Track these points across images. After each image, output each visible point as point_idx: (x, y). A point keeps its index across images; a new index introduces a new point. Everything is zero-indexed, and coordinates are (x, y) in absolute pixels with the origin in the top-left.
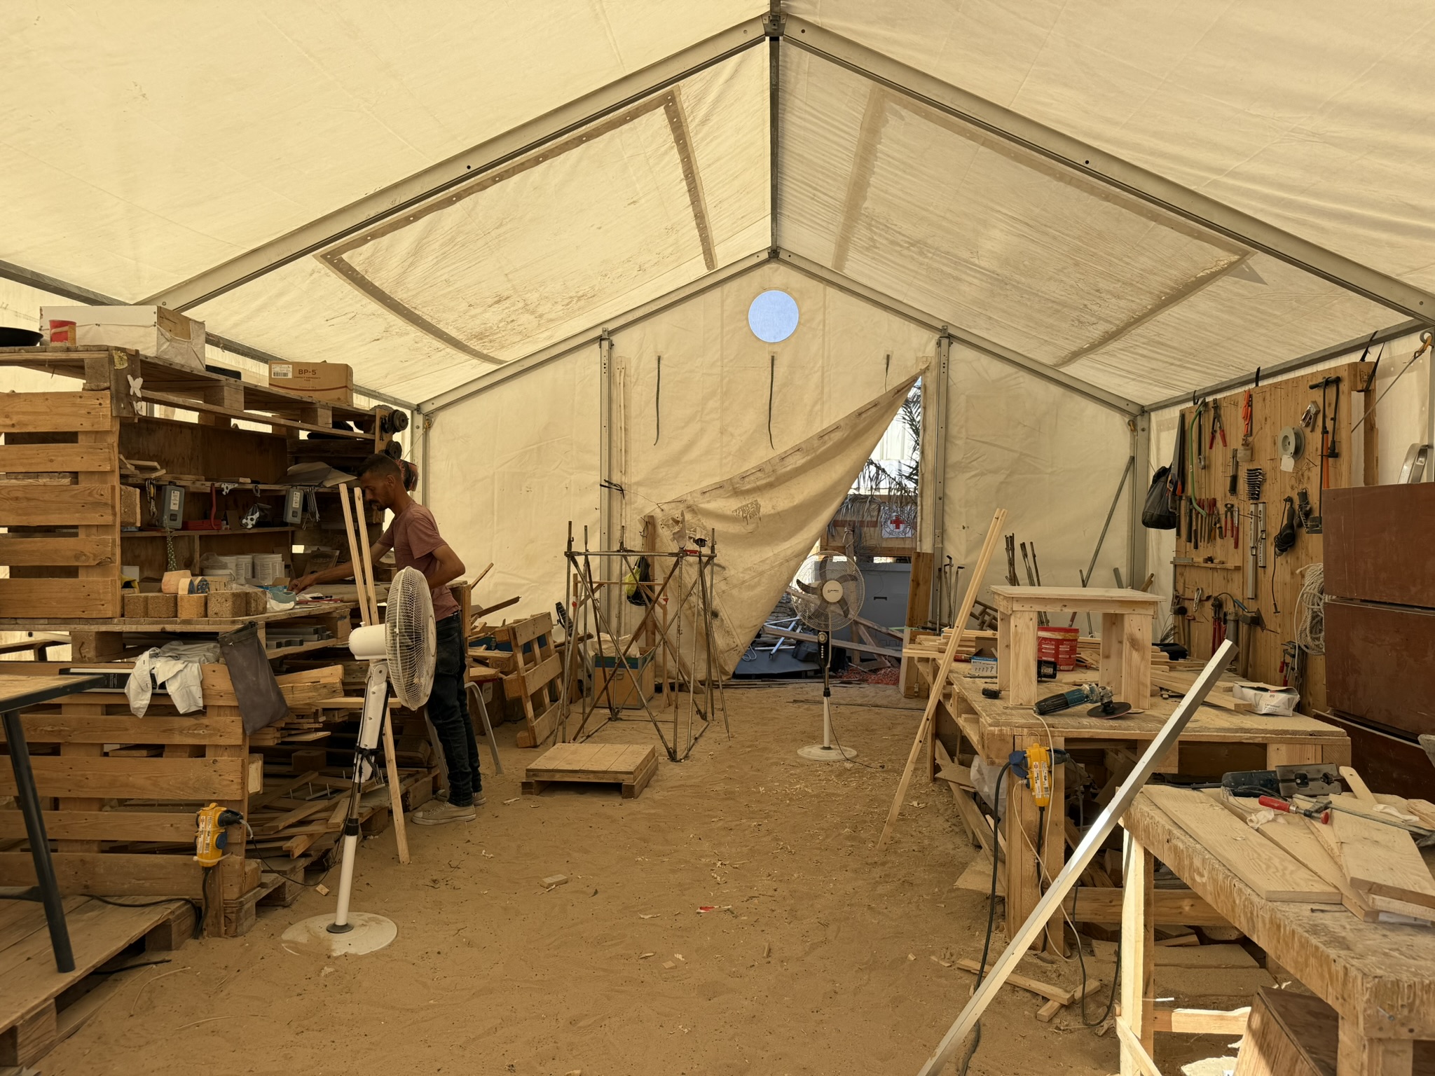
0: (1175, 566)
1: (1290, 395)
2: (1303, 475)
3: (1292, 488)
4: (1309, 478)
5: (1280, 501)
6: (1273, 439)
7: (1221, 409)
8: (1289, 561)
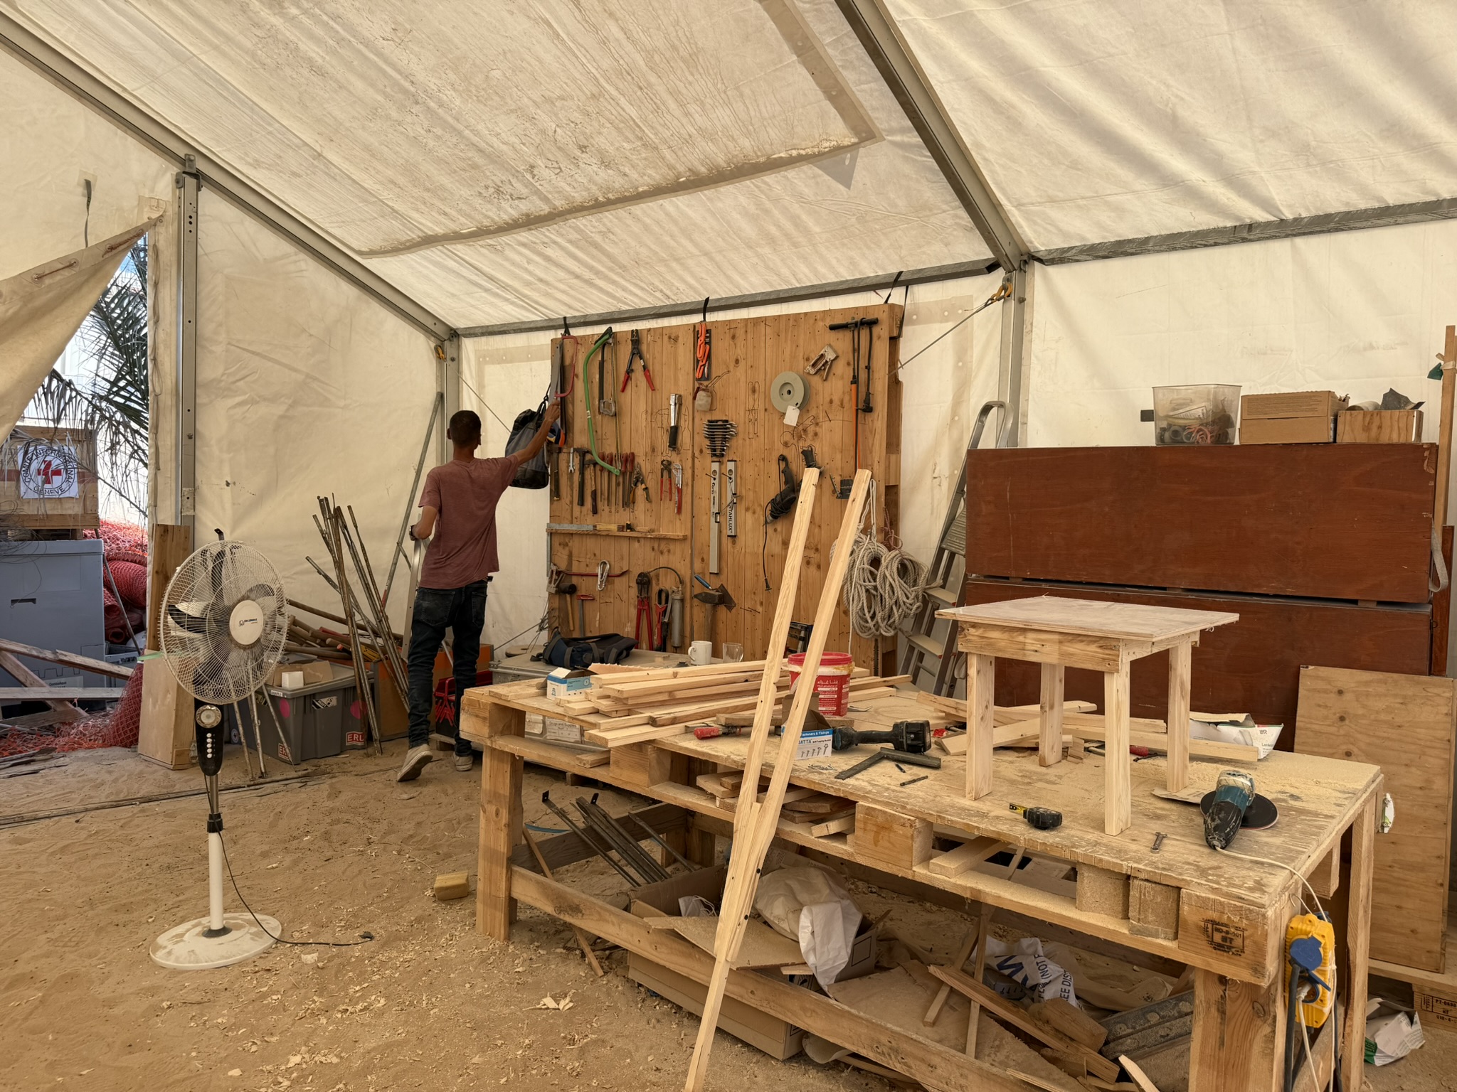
0: (551, 534)
1: (783, 335)
2: (805, 431)
3: (786, 444)
4: (816, 434)
5: (763, 459)
6: (751, 386)
7: (645, 341)
8: (779, 529)
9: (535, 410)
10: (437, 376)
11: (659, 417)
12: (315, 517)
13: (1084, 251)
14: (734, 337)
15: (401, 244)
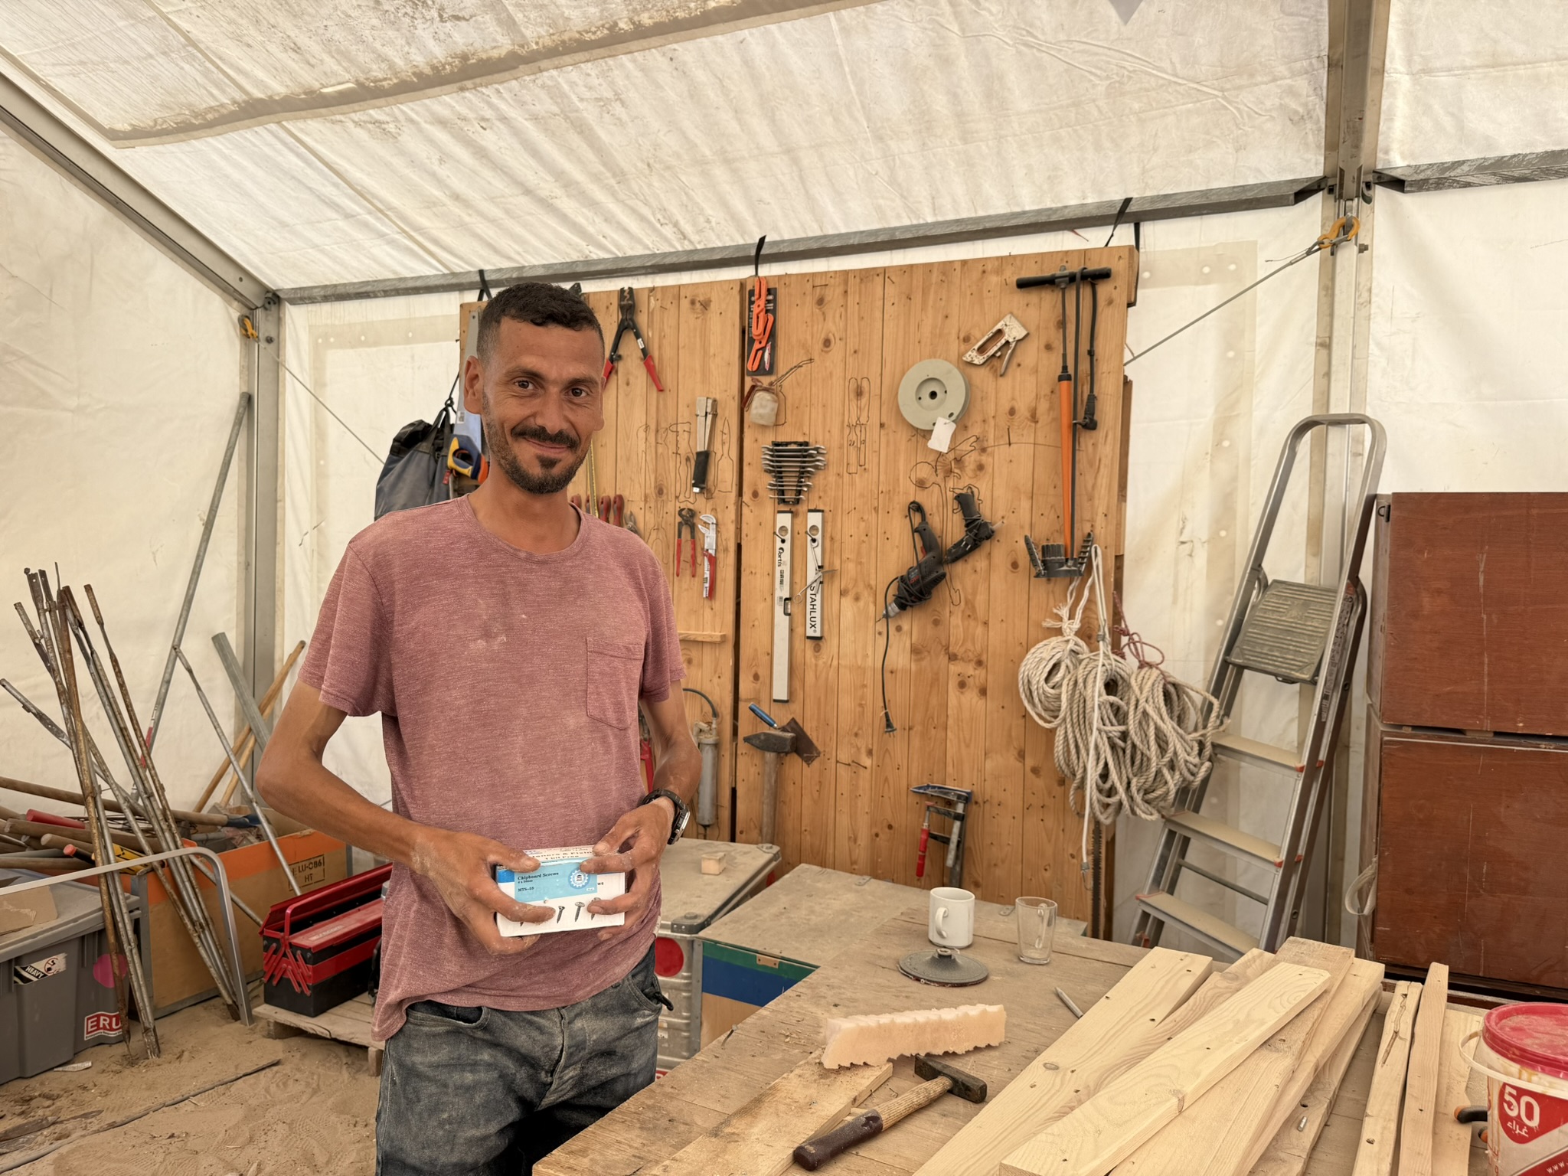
1: (917, 298)
2: (958, 461)
3: (921, 484)
4: (981, 467)
5: (876, 509)
6: (853, 383)
7: (644, 309)
8: (906, 627)
9: (430, 420)
10: (242, 367)
11: (671, 436)
12: (19, 606)
13: (1487, 168)
14: (820, 301)
15: (196, 115)
